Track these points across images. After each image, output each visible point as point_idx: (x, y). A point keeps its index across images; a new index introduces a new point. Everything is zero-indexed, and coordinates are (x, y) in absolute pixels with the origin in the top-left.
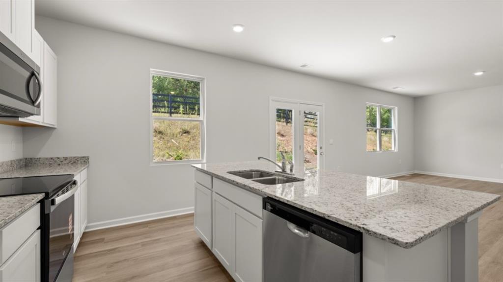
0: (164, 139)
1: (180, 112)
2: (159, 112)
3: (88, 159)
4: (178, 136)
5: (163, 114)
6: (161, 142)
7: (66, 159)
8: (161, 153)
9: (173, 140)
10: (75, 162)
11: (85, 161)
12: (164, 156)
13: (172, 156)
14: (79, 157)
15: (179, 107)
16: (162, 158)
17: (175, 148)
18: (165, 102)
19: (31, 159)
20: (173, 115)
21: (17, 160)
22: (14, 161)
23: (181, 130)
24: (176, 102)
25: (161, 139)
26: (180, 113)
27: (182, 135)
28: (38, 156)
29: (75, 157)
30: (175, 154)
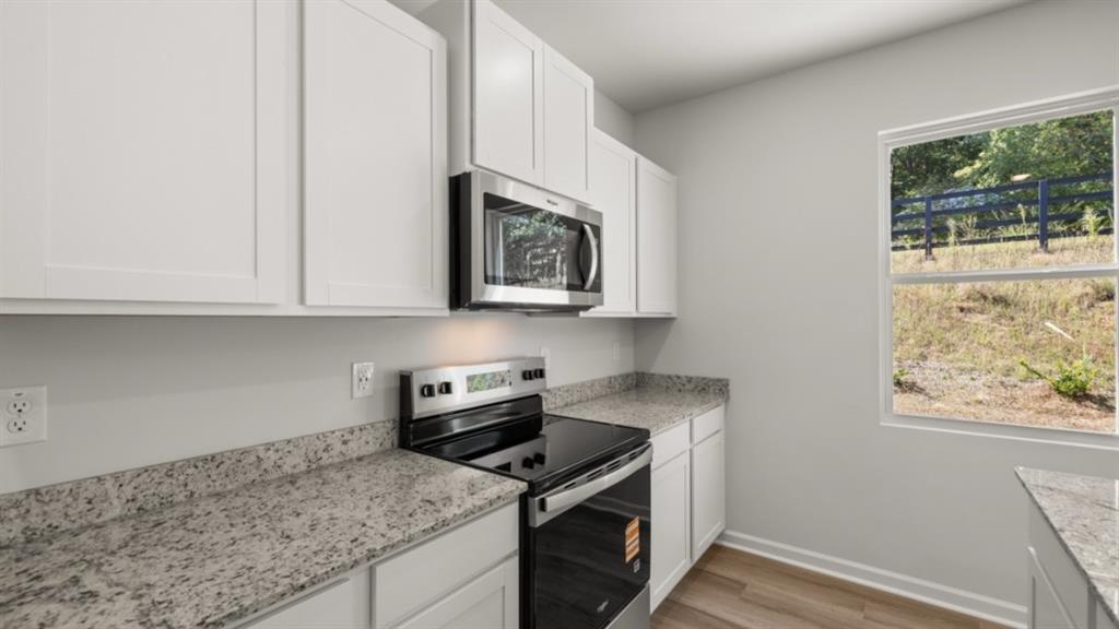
0: (1012, 319)
1: (1087, 227)
2: (998, 240)
3: (728, 385)
4: (1074, 309)
5: (1011, 244)
6: (1003, 330)
7: (690, 380)
8: (1000, 363)
9: (1048, 324)
10: (704, 389)
11: (720, 390)
12: (1008, 372)
13: (1040, 376)
14: (711, 380)
15: (1080, 215)
16: (1004, 378)
17: (1058, 350)
18: (1020, 206)
19: (643, 374)
20: (1053, 243)
21: (620, 376)
22: (615, 377)
23: (1089, 290)
24: (1071, 199)
25: (1003, 321)
26: (1086, 233)
27: (1091, 306)
28: (652, 371)
29: (704, 379)
30: (1055, 368)
